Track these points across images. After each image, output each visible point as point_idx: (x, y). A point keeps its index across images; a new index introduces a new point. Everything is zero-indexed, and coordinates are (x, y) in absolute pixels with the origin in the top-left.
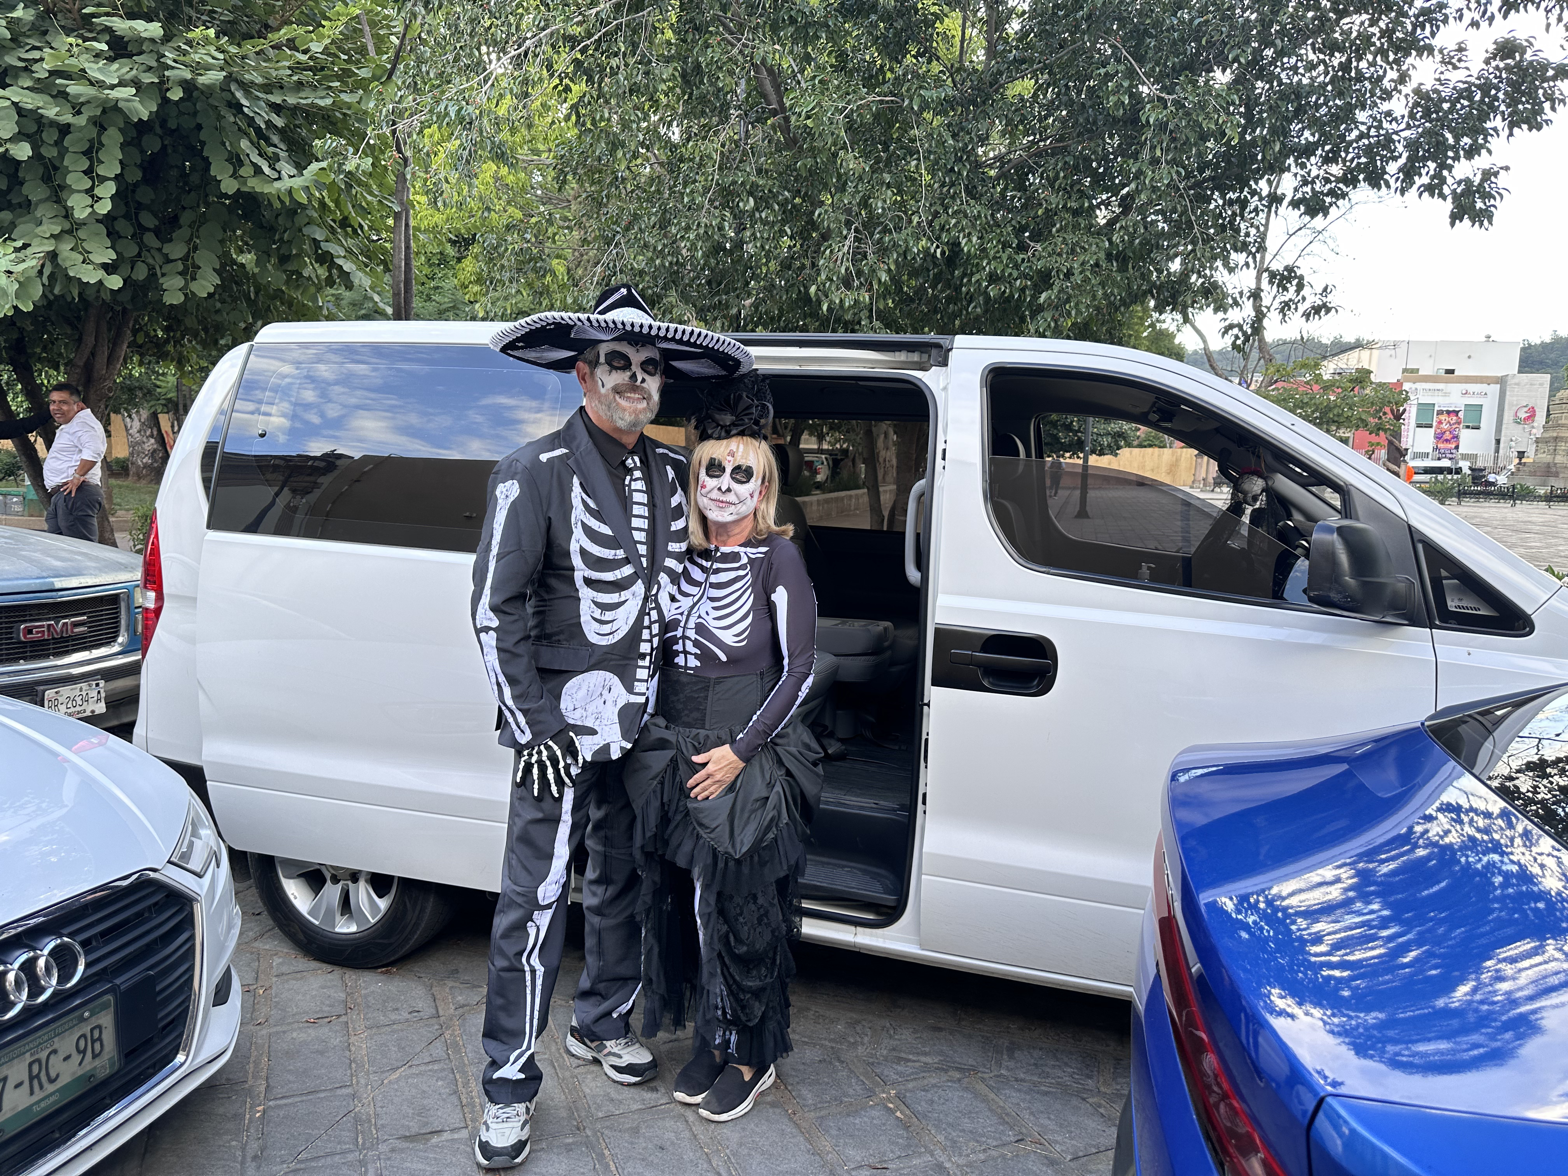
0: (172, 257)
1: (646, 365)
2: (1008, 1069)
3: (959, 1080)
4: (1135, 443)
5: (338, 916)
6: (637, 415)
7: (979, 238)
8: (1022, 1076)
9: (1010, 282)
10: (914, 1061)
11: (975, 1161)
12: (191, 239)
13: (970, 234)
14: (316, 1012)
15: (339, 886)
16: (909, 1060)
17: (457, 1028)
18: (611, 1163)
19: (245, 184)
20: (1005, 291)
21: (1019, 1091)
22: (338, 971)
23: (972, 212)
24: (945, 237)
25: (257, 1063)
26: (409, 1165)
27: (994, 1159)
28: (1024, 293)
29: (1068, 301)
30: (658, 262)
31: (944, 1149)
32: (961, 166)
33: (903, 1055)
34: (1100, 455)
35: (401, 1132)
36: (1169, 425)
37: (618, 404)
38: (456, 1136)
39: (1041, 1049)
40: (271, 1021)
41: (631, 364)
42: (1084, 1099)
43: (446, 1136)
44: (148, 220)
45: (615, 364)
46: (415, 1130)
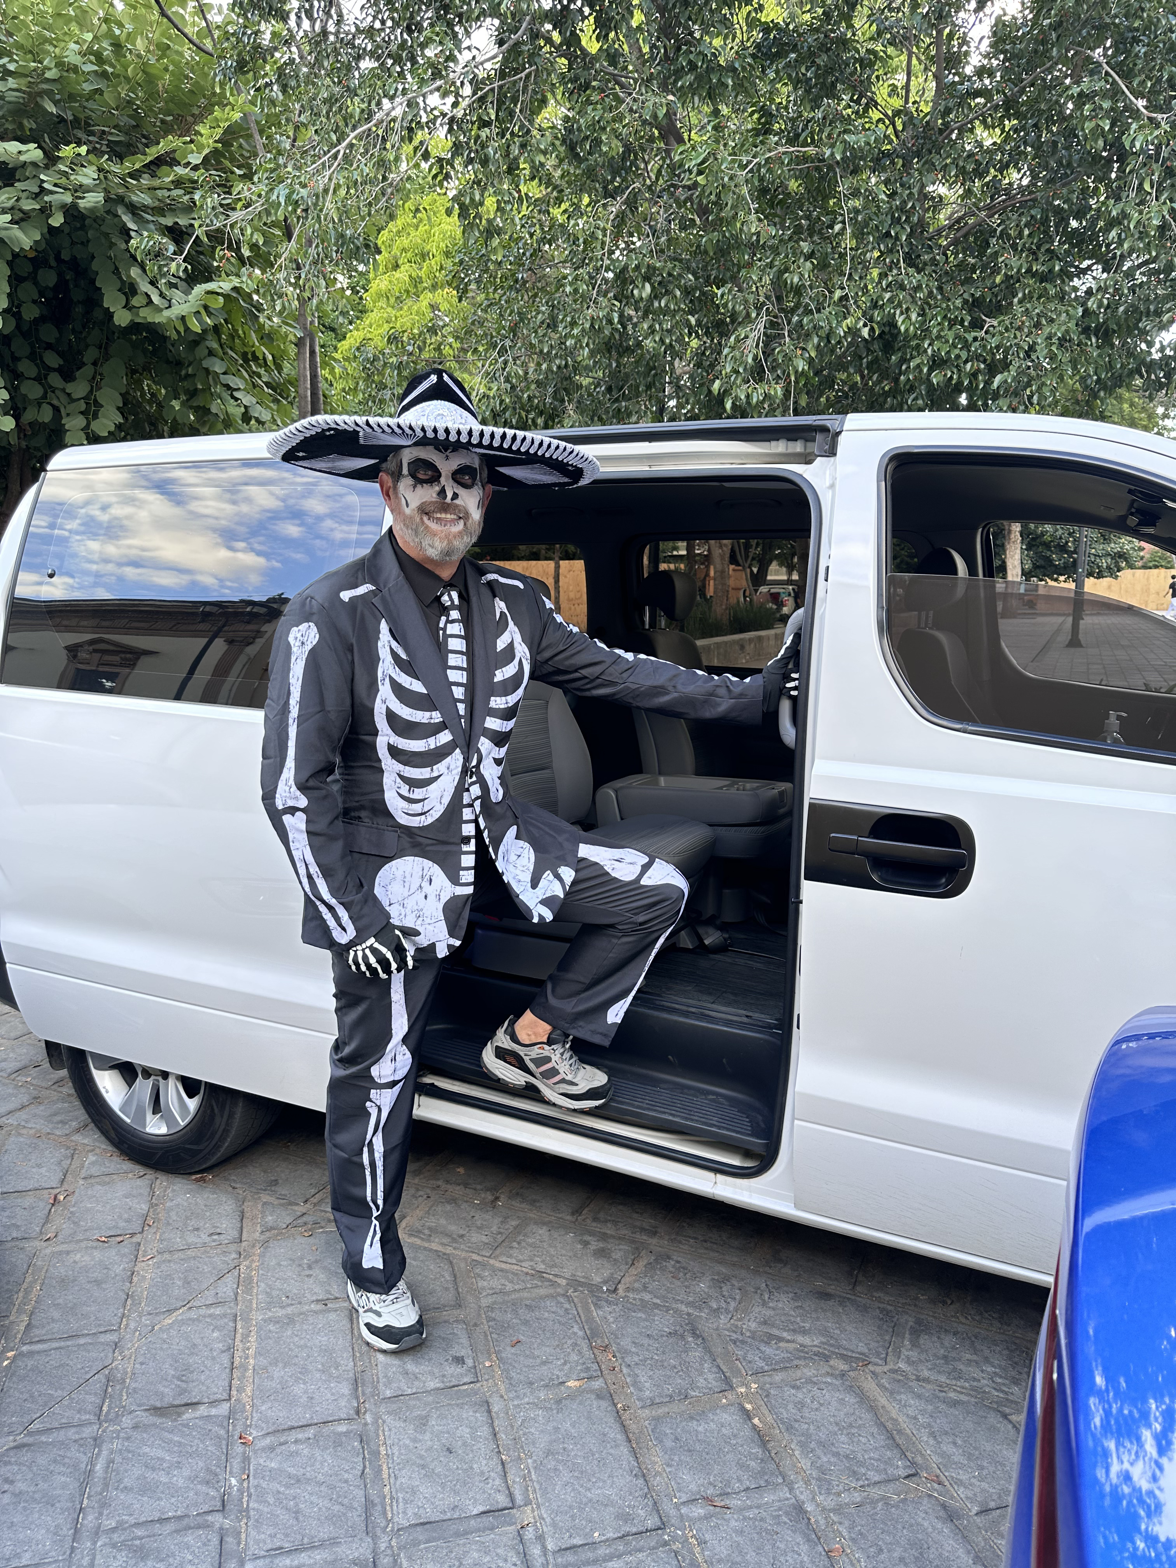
0: (75, 396)
1: (458, 476)
2: (909, 1361)
3: (843, 1375)
4: (1140, 564)
5: (149, 1115)
6: (450, 542)
7: (919, 315)
8: (926, 1373)
9: (957, 366)
10: (788, 1341)
11: (847, 1504)
12: (94, 378)
13: (908, 309)
14: (109, 1229)
15: (150, 1082)
16: (780, 1339)
17: (256, 1258)
18: (385, 1467)
19: (138, 315)
20: (951, 377)
21: (919, 1397)
22: (151, 1174)
23: (911, 282)
24: (877, 316)
25: (27, 1292)
26: (148, 1450)
27: (873, 1502)
28: (976, 378)
29: (1029, 384)
30: (544, 366)
31: (807, 1483)
32: (898, 228)
33: (775, 1332)
34: (1098, 578)
35: (152, 1402)
36: (1151, 530)
37: (427, 527)
38: (213, 1411)
39: (955, 1334)
40: (60, 1237)
41: (440, 476)
42: (1005, 1416)
43: (202, 1410)
44: (52, 360)
45: (421, 476)
46: (168, 1400)
